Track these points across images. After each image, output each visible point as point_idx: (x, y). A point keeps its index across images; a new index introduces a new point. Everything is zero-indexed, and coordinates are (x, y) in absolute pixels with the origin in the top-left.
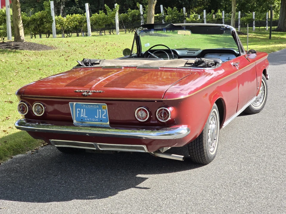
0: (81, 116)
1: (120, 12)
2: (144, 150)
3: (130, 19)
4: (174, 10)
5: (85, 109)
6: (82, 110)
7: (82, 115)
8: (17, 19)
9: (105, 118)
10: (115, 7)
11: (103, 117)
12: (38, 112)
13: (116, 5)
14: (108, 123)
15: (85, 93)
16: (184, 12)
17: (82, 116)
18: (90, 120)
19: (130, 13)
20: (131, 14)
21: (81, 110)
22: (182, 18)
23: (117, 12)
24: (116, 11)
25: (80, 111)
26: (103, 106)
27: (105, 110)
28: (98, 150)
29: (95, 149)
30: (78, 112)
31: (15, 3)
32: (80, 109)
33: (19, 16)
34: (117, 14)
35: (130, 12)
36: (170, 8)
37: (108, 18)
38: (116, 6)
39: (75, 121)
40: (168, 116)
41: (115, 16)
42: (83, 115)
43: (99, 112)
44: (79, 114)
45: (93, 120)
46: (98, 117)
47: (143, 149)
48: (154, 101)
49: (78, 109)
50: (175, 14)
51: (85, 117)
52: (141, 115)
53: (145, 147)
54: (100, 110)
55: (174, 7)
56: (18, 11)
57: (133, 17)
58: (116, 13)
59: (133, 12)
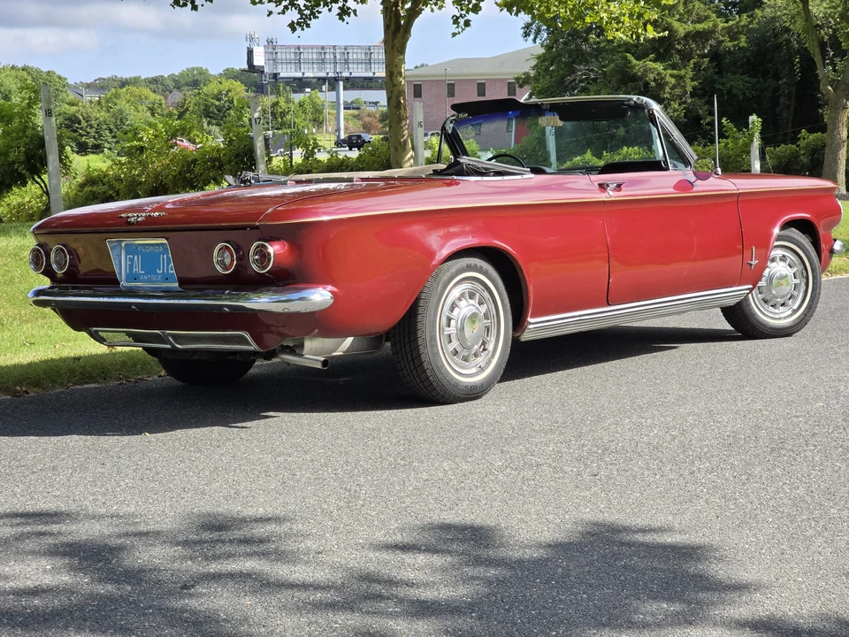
1: (767, 140)
2: (250, 345)
3: (804, 159)
5: (140, 256)
6: (136, 257)
8: (399, 147)
9: (173, 272)
10: (750, 126)
11: (170, 271)
12: (57, 263)
13: (753, 118)
14: (177, 285)
15: (132, 220)
18: (148, 278)
19: (802, 143)
20: (807, 144)
21: (134, 258)
23: (755, 139)
24: (752, 136)
25: (132, 261)
28: (174, 351)
29: (169, 346)
30: (129, 263)
32: (132, 256)
33: (405, 142)
34: (756, 143)
35: (804, 139)
37: (730, 157)
38: (753, 122)
39: (123, 283)
40: (269, 260)
41: (750, 152)
42: (137, 270)
43: (163, 259)
44: (131, 267)
45: (154, 277)
46: (160, 272)
47: (246, 342)
48: (244, 228)
49: (129, 256)
51: (140, 271)
52: (222, 260)
53: (248, 337)
54: (165, 256)
56: (402, 128)
57: (813, 155)
58: (752, 141)
59: (814, 140)
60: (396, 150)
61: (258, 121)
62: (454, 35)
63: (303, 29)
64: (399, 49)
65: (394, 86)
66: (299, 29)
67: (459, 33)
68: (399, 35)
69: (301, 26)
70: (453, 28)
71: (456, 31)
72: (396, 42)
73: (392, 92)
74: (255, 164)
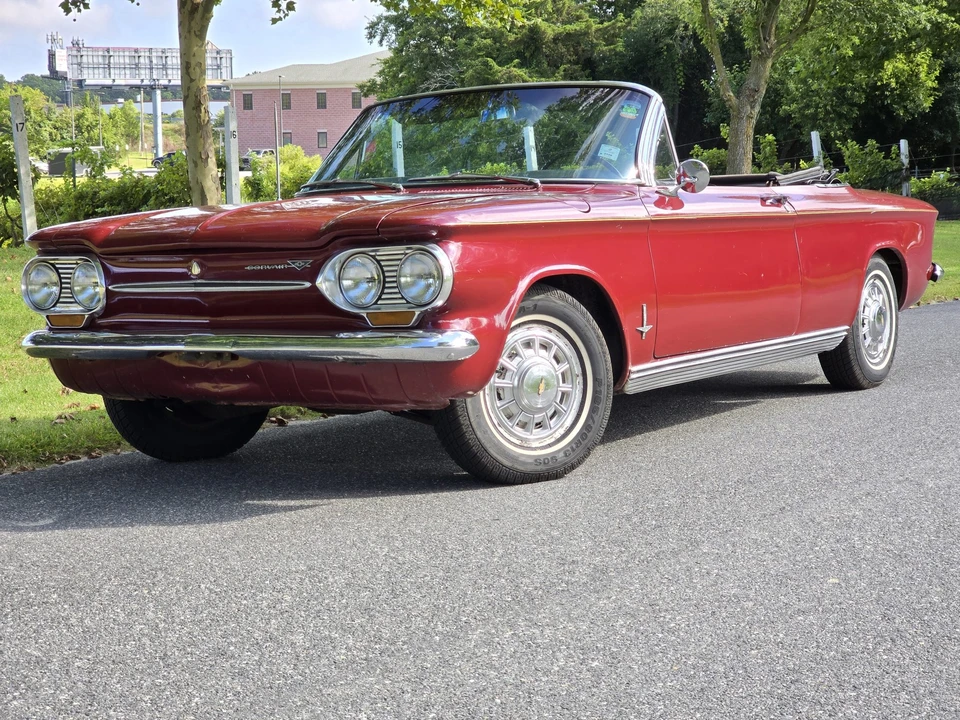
4: (867, 150)
8: (199, 162)
16: (903, 157)
22: (896, 177)
31: (194, 109)
35: (698, 157)
36: (855, 142)
50: (870, 164)
55: (869, 142)
59: (709, 157)
60: (196, 164)
61: (20, 126)
62: (274, 21)
63: (79, 11)
64: (198, 33)
65: (192, 80)
66: (74, 10)
67: (280, 19)
68: (198, 16)
69: (77, 6)
70: (273, 13)
71: (277, 16)
72: (193, 23)
73: (189, 88)
74: (17, 183)
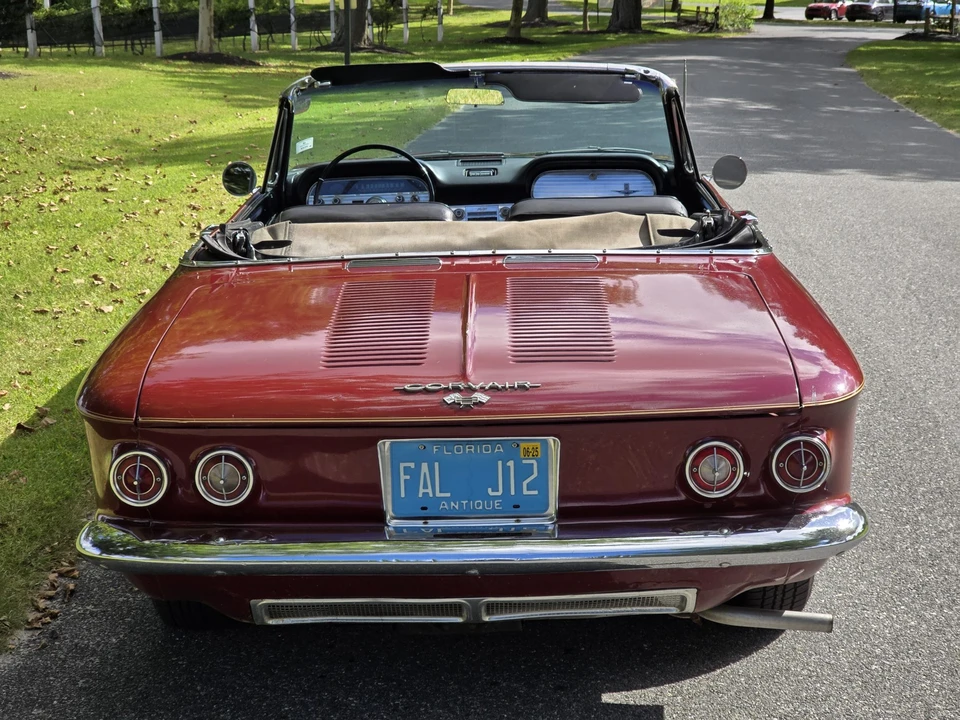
0: (422, 491)
2: (682, 605)
5: (437, 464)
6: (425, 467)
7: (425, 487)
9: (536, 492)
11: (525, 492)
12: (224, 489)
15: (455, 397)
17: (426, 494)
18: (461, 505)
21: (418, 467)
25: (414, 474)
26: (523, 445)
27: (534, 462)
28: (472, 625)
29: (459, 620)
30: (403, 477)
32: (412, 465)
39: (390, 517)
40: (821, 469)
42: (430, 490)
43: (506, 470)
44: (412, 486)
45: (479, 504)
46: (500, 493)
48: (765, 414)
49: (402, 465)
51: (438, 494)
53: (689, 595)
54: (511, 464)
